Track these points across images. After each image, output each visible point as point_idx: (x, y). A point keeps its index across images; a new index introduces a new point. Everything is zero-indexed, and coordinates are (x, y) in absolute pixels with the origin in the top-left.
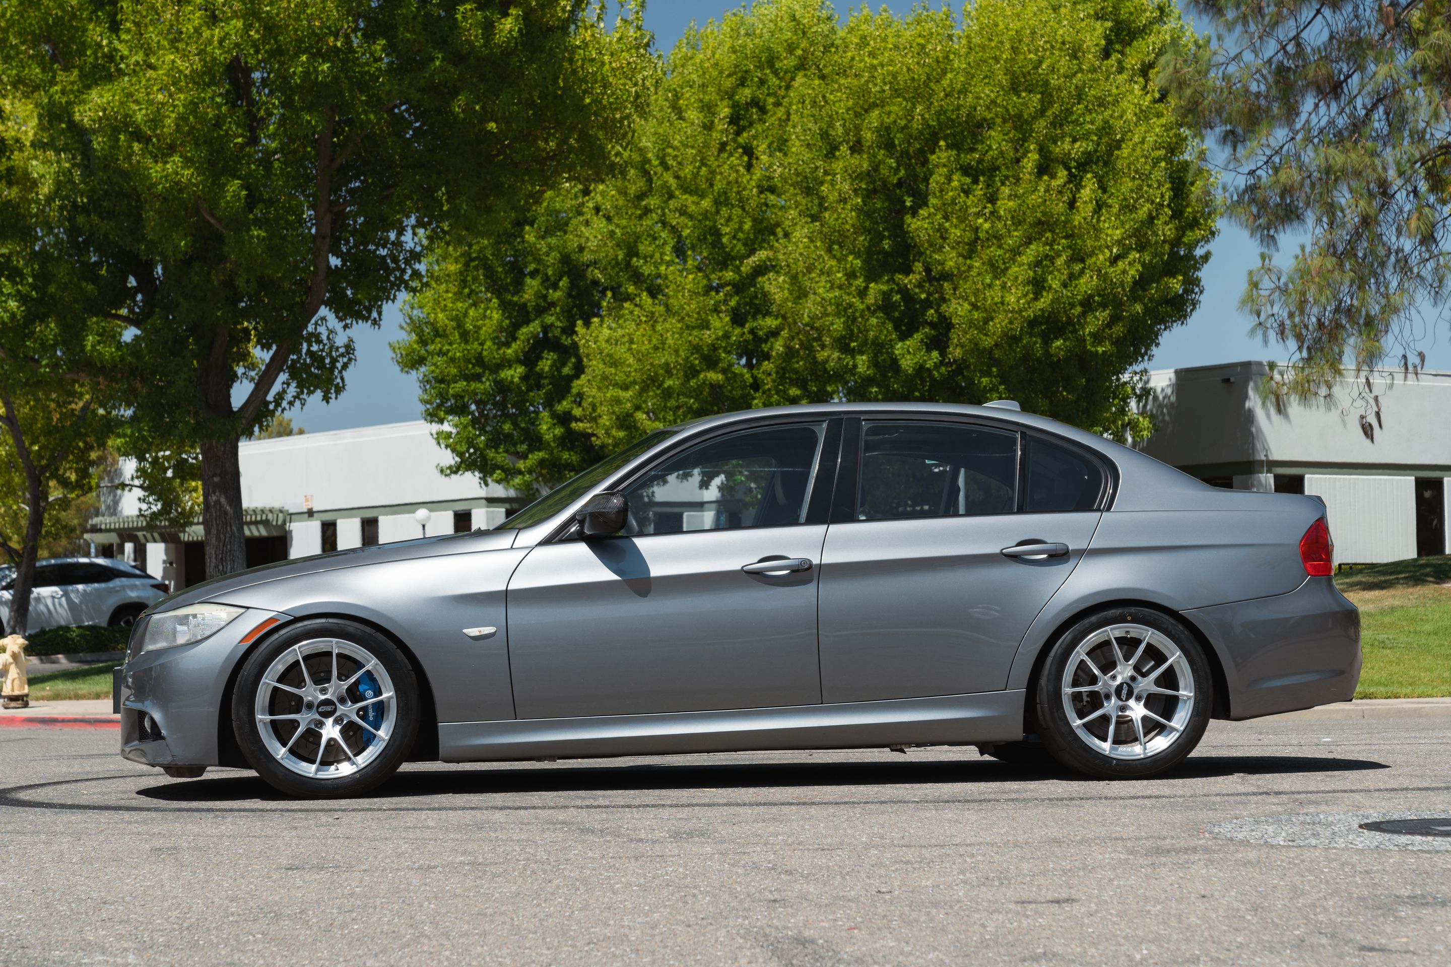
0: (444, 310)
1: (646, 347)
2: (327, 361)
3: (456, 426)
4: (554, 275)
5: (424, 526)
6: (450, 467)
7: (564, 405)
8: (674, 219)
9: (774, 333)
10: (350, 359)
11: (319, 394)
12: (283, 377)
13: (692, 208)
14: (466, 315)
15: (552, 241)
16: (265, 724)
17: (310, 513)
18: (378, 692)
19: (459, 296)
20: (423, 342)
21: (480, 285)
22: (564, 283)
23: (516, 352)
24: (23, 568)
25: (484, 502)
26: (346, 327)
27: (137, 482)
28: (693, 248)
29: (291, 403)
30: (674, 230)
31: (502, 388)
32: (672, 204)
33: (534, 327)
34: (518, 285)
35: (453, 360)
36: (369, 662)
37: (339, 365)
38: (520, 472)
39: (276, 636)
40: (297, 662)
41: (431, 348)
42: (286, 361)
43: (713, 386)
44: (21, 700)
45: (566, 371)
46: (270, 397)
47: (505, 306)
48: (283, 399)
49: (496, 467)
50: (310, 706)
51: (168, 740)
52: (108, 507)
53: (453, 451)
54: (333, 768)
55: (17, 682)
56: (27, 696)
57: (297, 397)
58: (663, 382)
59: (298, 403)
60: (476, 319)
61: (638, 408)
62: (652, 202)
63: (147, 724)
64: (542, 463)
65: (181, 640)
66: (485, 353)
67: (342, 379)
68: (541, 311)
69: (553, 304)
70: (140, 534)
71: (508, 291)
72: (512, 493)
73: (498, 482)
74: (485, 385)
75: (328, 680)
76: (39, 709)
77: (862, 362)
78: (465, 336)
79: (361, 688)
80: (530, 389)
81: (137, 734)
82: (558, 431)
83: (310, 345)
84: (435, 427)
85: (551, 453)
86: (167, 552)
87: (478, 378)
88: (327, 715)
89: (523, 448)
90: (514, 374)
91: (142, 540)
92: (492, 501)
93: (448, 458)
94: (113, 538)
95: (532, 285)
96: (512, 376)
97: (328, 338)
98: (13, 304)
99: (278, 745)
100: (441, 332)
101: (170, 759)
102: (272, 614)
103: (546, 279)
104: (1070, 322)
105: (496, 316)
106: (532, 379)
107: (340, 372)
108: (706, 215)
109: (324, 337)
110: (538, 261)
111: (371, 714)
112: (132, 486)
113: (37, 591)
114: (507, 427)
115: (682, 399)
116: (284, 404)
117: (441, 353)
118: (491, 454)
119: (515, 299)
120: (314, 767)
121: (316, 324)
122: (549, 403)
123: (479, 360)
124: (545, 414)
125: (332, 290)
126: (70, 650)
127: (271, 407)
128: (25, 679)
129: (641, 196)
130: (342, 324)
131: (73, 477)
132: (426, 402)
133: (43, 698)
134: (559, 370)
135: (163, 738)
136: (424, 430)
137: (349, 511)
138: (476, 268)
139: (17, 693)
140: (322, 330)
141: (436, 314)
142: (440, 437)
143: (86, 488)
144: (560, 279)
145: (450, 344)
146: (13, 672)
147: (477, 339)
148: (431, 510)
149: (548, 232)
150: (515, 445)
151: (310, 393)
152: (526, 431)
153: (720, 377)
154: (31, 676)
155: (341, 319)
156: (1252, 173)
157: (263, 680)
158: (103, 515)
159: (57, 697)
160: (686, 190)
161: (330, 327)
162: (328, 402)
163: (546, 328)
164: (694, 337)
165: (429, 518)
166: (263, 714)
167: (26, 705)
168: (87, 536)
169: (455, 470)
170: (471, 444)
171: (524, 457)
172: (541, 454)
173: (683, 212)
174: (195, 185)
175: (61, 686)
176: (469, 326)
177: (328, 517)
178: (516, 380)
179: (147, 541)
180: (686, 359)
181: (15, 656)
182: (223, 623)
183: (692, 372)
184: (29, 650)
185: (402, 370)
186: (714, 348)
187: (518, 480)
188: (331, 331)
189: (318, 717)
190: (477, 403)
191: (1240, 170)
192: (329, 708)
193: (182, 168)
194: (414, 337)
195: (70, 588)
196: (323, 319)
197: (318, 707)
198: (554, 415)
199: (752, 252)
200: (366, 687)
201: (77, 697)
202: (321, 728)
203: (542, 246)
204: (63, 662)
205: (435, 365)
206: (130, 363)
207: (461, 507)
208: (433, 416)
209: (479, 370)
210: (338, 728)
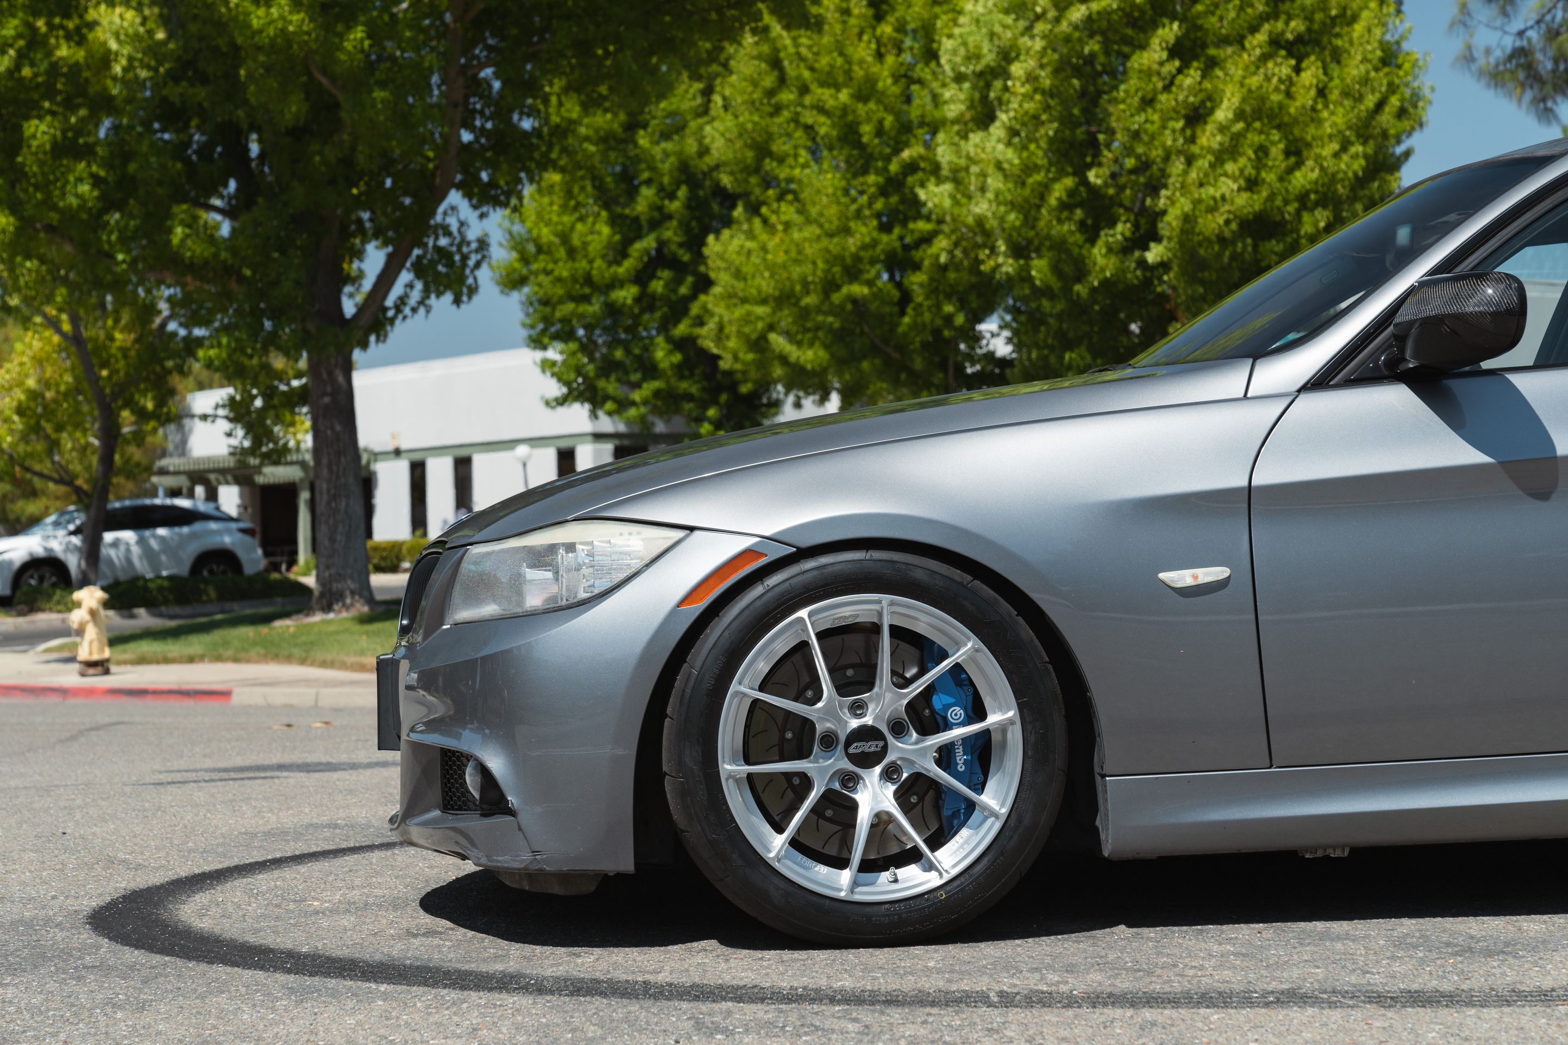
0: (548, 223)
1: (781, 257)
2: (457, 258)
3: (561, 353)
4: (670, 184)
5: (524, 465)
6: (556, 400)
7: (682, 329)
8: (809, 117)
9: (927, 239)
10: (484, 257)
11: (448, 297)
12: (405, 277)
13: (831, 103)
14: (572, 228)
15: (668, 146)
16: (737, 781)
17: (397, 452)
18: (977, 712)
19: (564, 208)
20: (525, 259)
21: (587, 197)
22: (682, 192)
23: (628, 270)
24: (93, 511)
25: (590, 438)
26: (482, 216)
27: (221, 412)
28: (831, 149)
29: (414, 310)
30: (809, 129)
31: (613, 310)
32: (807, 100)
33: (648, 243)
34: (632, 193)
35: (559, 280)
36: (958, 645)
37: (471, 263)
38: (634, 403)
39: (758, 590)
40: (804, 646)
41: (535, 266)
42: (409, 254)
43: (854, 301)
44: (101, 667)
45: (683, 290)
46: (390, 302)
47: (614, 221)
48: (405, 304)
49: (607, 398)
50: (829, 741)
51: (525, 818)
52: (176, 447)
53: (560, 380)
54: (885, 876)
55: (95, 646)
56: (107, 660)
57: (421, 302)
58: (799, 300)
59: (422, 310)
60: (583, 235)
61: (771, 327)
62: (787, 96)
63: (471, 779)
64: (657, 394)
65: (534, 601)
66: (594, 272)
67: (475, 279)
68: (655, 225)
69: (669, 217)
70: (212, 477)
71: (617, 203)
72: (622, 428)
73: (610, 414)
74: (594, 308)
75: (869, 685)
76: (125, 676)
77: (1039, 269)
78: (572, 253)
79: (938, 701)
80: (642, 312)
81: (435, 793)
82: (677, 358)
83: (437, 238)
84: (539, 355)
85: (668, 382)
86: (242, 496)
87: (586, 299)
88: (866, 761)
89: (635, 377)
90: (626, 295)
91: (214, 483)
92: (598, 437)
93: (555, 389)
94: (183, 481)
95: (647, 194)
96: (625, 298)
97: (459, 231)
98: (85, 188)
99: (767, 829)
100: (545, 248)
101: (526, 857)
102: (747, 542)
103: (661, 189)
104: (1283, 223)
105: (606, 230)
106: (646, 301)
107: (472, 271)
108: (845, 110)
109: (454, 228)
110: (652, 168)
111: (961, 758)
112: (216, 416)
113: (109, 537)
114: (619, 354)
115: (820, 318)
116: (407, 311)
117: (547, 273)
118: (601, 384)
119: (627, 211)
120: (845, 877)
121: (445, 213)
122: (665, 327)
123: (588, 280)
124: (660, 340)
125: (465, 171)
126: (151, 603)
127: (390, 314)
128: (105, 641)
129: (771, 93)
130: (477, 213)
131: (150, 405)
132: (532, 327)
133: (125, 662)
134: (675, 291)
135: (511, 812)
136: (528, 358)
137: (439, 450)
138: (583, 178)
139: (96, 657)
140: (453, 223)
141: (540, 230)
142: (546, 365)
143: (163, 418)
144: (678, 188)
145: (556, 262)
146: (91, 632)
147: (586, 256)
148: (533, 447)
149: (665, 136)
150: (627, 373)
151: (439, 294)
152: (639, 358)
153: (866, 290)
154: (111, 635)
155: (475, 207)
156: (1521, 34)
157: (734, 687)
158: (171, 455)
159: (142, 661)
160: (823, 84)
161: (462, 217)
162: (458, 306)
163: (662, 244)
164: (834, 245)
165: (529, 456)
166: (734, 761)
167: (107, 672)
168: (155, 479)
169: (562, 401)
170: (579, 371)
171: (637, 385)
172: (657, 384)
173: (821, 109)
174: (308, 34)
175: (146, 647)
176: (576, 242)
177: (417, 457)
178: (629, 301)
179: (219, 483)
180: (826, 272)
181: (93, 613)
182: (636, 564)
183: (830, 286)
184: (107, 605)
185: (502, 292)
186: (857, 258)
187: (633, 412)
188: (462, 224)
189: (846, 765)
190: (586, 327)
191: (1507, 28)
192: (871, 747)
193: (291, 13)
194: (515, 255)
195: (147, 533)
196: (453, 208)
197: (848, 744)
198: (669, 340)
199: (897, 151)
200: (950, 700)
201: (166, 661)
202: (854, 790)
203: (657, 151)
204: (144, 618)
205: (540, 285)
206: (225, 261)
207: (564, 444)
208: (537, 343)
209: (587, 290)
210: (891, 788)
